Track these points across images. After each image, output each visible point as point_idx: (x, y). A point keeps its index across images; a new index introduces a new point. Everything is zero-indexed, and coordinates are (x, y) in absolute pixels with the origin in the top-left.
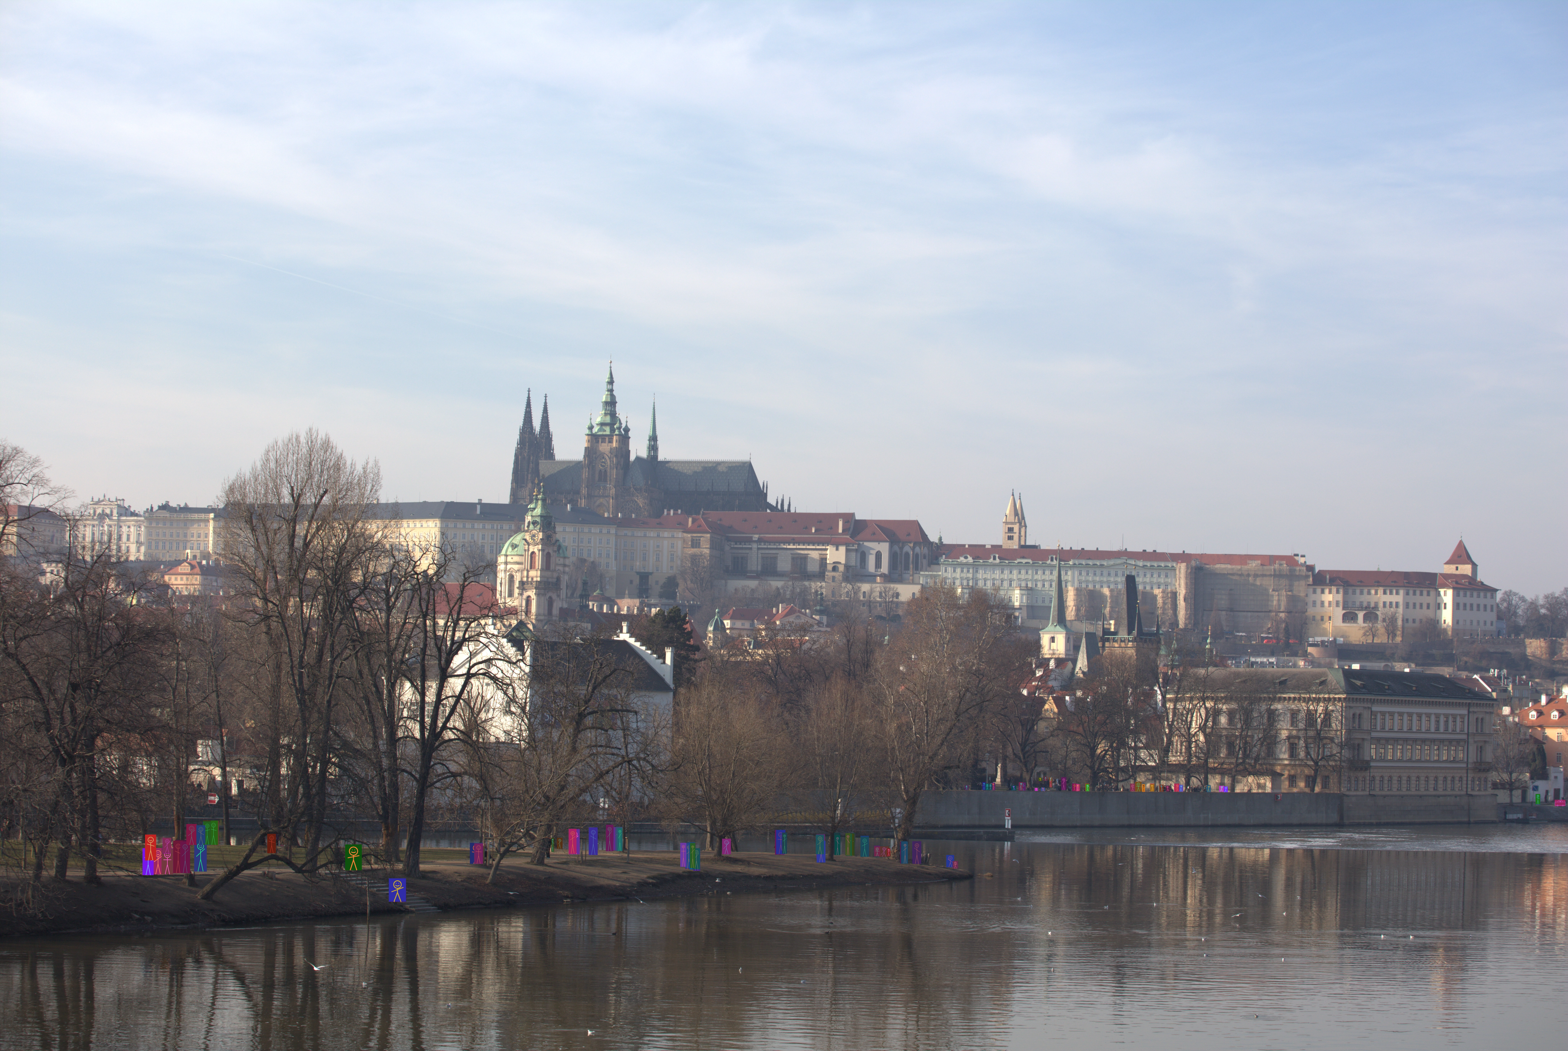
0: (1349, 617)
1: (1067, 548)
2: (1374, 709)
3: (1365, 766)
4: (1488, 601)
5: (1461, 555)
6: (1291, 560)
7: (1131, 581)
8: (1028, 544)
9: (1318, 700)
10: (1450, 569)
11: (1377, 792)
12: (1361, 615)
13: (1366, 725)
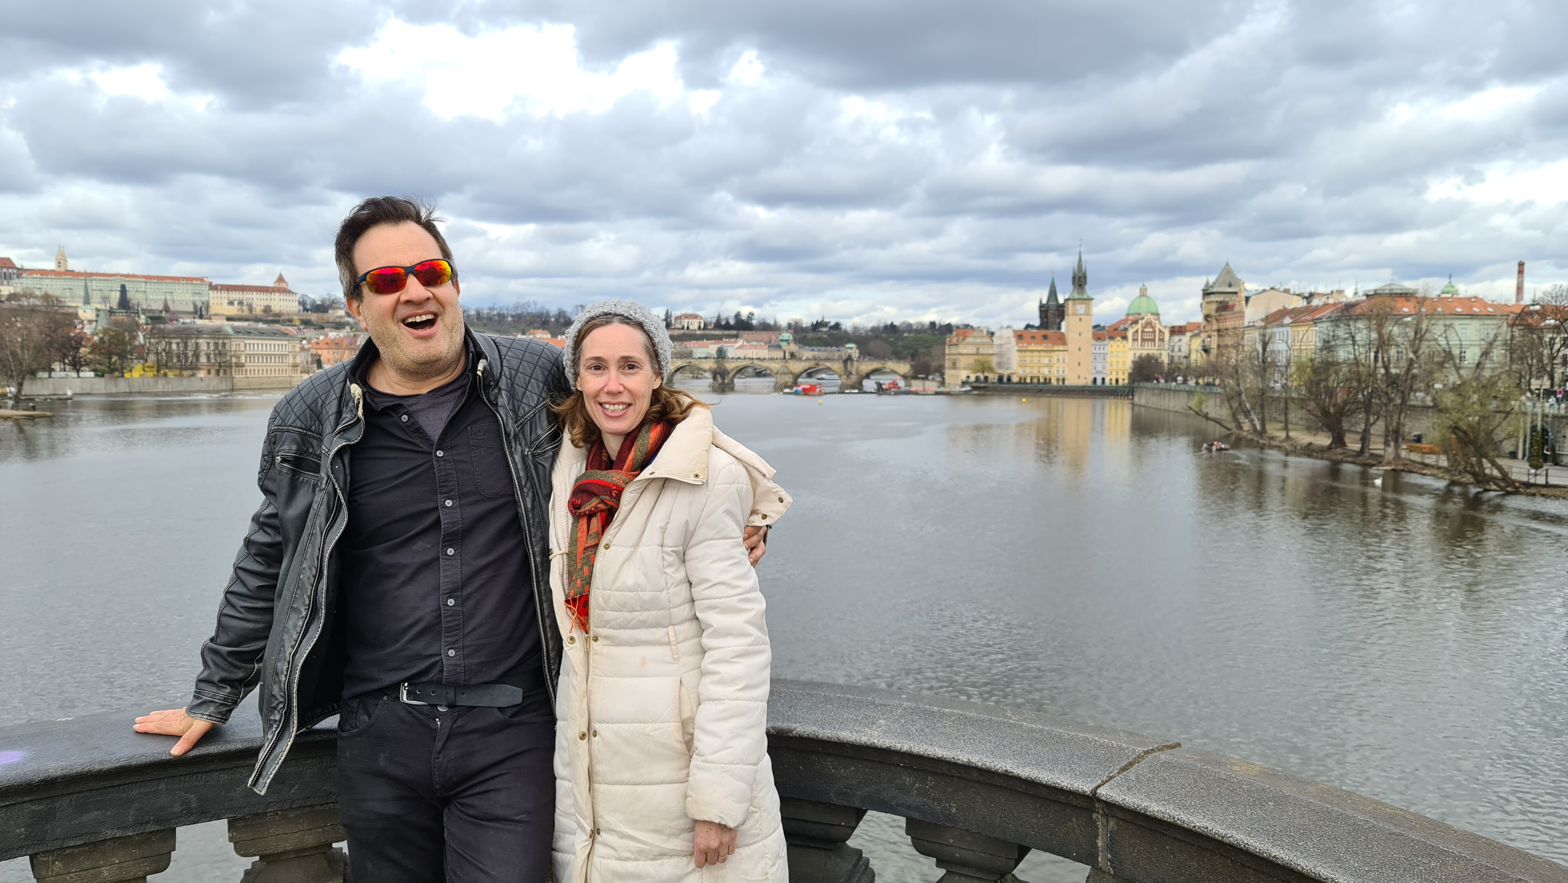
0: (231, 303)
1: (89, 271)
2: (246, 341)
3: (243, 366)
4: (294, 298)
5: (281, 279)
6: (201, 279)
7: (123, 287)
8: (69, 268)
9: (219, 338)
10: (277, 285)
11: (248, 375)
12: (236, 303)
13: (242, 348)
